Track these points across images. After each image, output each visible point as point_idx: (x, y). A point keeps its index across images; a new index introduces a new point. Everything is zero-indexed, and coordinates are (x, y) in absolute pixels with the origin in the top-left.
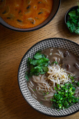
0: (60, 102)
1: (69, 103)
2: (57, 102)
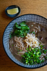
0: (28, 59)
1: (34, 61)
2: (26, 58)
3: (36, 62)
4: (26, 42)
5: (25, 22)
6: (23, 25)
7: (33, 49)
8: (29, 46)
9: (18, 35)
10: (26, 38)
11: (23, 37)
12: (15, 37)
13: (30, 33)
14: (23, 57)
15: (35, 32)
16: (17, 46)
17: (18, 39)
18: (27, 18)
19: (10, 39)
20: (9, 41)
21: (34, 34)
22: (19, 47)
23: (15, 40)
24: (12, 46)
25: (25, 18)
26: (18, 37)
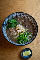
0: (20, 40)
1: (24, 41)
2: (19, 40)
3: (26, 41)
4: (17, 30)
5: (14, 18)
6: (13, 20)
7: (22, 34)
8: (19, 32)
9: (11, 27)
10: (17, 28)
11: (14, 28)
12: (10, 28)
13: (19, 24)
14: (17, 40)
15: (22, 23)
16: (12, 34)
17: (12, 29)
18: (15, 16)
19: (7, 31)
20: (7, 32)
21: (21, 24)
22: (13, 35)
23: (10, 30)
24: (9, 35)
25: (13, 16)
26: (12, 28)
